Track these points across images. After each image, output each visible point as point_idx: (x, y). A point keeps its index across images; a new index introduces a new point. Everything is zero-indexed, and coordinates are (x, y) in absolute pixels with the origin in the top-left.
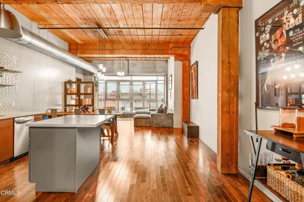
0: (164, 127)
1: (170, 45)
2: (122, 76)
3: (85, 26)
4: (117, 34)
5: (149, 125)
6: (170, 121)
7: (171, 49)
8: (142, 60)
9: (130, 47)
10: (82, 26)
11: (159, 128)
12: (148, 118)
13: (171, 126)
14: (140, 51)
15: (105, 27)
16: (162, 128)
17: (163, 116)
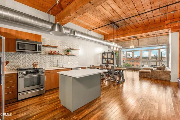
0: (162, 80)
1: (166, 22)
2: (133, 48)
3: (105, 24)
4: (124, 24)
5: (149, 77)
6: (168, 76)
7: (167, 25)
8: (147, 37)
9: (134, 30)
10: (104, 25)
11: (157, 80)
12: (149, 73)
13: (168, 79)
14: (141, 31)
15: (115, 22)
16: (159, 80)
17: (161, 72)
